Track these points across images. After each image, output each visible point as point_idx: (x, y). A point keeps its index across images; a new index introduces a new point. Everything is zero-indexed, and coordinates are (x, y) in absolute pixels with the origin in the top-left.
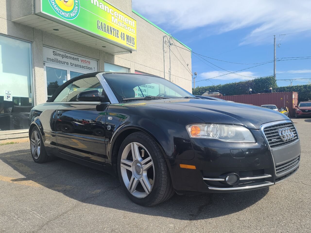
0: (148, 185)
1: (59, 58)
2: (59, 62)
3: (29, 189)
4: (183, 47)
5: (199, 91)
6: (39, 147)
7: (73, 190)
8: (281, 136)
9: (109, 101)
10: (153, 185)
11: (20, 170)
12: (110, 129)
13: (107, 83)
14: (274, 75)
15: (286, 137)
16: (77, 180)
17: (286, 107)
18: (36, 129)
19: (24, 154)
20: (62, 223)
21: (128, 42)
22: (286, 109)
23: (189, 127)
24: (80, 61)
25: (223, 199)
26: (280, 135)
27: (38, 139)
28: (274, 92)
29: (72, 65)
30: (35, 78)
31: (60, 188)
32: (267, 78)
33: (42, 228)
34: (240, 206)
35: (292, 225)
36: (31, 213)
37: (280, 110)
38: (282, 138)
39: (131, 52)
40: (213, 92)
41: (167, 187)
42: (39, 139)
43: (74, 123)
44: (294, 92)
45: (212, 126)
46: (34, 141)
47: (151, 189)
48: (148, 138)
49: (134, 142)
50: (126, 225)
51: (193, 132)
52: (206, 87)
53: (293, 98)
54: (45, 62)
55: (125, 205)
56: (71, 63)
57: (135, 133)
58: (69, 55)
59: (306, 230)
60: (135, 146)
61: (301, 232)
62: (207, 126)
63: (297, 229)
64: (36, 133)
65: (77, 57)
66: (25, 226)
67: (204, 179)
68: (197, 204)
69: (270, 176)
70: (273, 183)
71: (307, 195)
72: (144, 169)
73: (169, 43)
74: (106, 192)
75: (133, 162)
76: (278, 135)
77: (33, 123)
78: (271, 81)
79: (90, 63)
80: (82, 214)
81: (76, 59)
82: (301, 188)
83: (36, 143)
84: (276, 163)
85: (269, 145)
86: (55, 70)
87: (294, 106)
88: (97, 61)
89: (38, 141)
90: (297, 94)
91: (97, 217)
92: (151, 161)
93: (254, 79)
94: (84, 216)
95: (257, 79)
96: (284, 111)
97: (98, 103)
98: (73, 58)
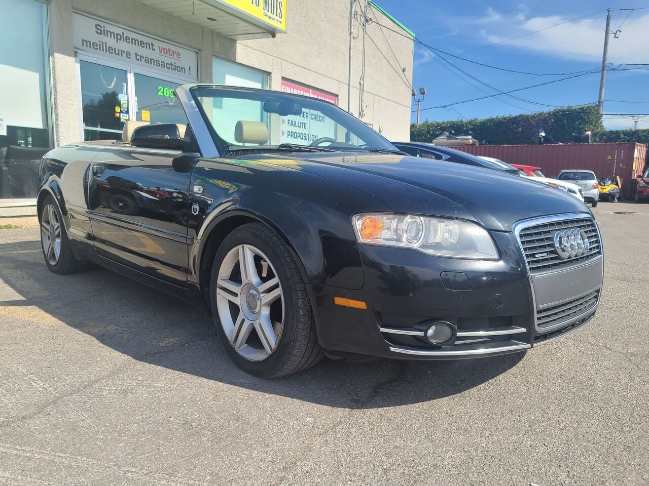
0: (270, 337)
1: (111, 42)
2: (110, 50)
3: (29, 327)
4: (396, 28)
5: (429, 132)
6: (58, 241)
7: (121, 335)
8: (558, 248)
9: (199, 151)
10: (280, 336)
11: (17, 286)
12: (197, 213)
13: (197, 109)
14: (599, 102)
15: (570, 250)
16: (133, 315)
17: (618, 177)
18: (51, 201)
19: (31, 251)
20: (85, 403)
21: (266, 12)
22: (617, 181)
23: (358, 220)
24: (157, 50)
25: (429, 372)
26: (557, 245)
27: (56, 223)
28: (595, 141)
29: (139, 57)
30: (55, 84)
31: (95, 331)
32: (582, 108)
33: (43, 411)
34: (459, 388)
35: (558, 432)
36: (25, 378)
37: (602, 183)
38: (559, 251)
39: (274, 36)
40: (459, 135)
41: (308, 342)
42: (58, 222)
43: (139, 193)
44: (639, 144)
45: (408, 219)
46: (48, 227)
47: (275, 344)
48: (275, 239)
49: (244, 245)
50: (216, 414)
51: (367, 231)
52: (444, 123)
53: (635, 156)
54: (77, 50)
55: (222, 373)
56: (136, 55)
57: (248, 224)
58: (132, 35)
59: (584, 444)
60: (247, 253)
61: (572, 447)
62: (396, 220)
63: (565, 442)
64: (50, 209)
65: (150, 41)
66: (10, 405)
67: (383, 330)
68: (372, 379)
69: (523, 330)
70: (529, 346)
71: (607, 372)
72: (263, 303)
73: (363, 18)
74: (189, 344)
75: (242, 286)
76: (552, 245)
77: (44, 187)
78: (592, 116)
79: (181, 56)
80: (130, 386)
81: (148, 45)
82: (598, 357)
83: (52, 232)
84: (538, 303)
85: (527, 265)
86: (100, 69)
87: (635, 176)
88: (196, 52)
89: (56, 227)
90: (645, 149)
91: (159, 394)
92: (278, 287)
93: (552, 109)
94: (133, 390)
95: (560, 110)
96: (611, 186)
97: (178, 153)
98: (141, 42)
